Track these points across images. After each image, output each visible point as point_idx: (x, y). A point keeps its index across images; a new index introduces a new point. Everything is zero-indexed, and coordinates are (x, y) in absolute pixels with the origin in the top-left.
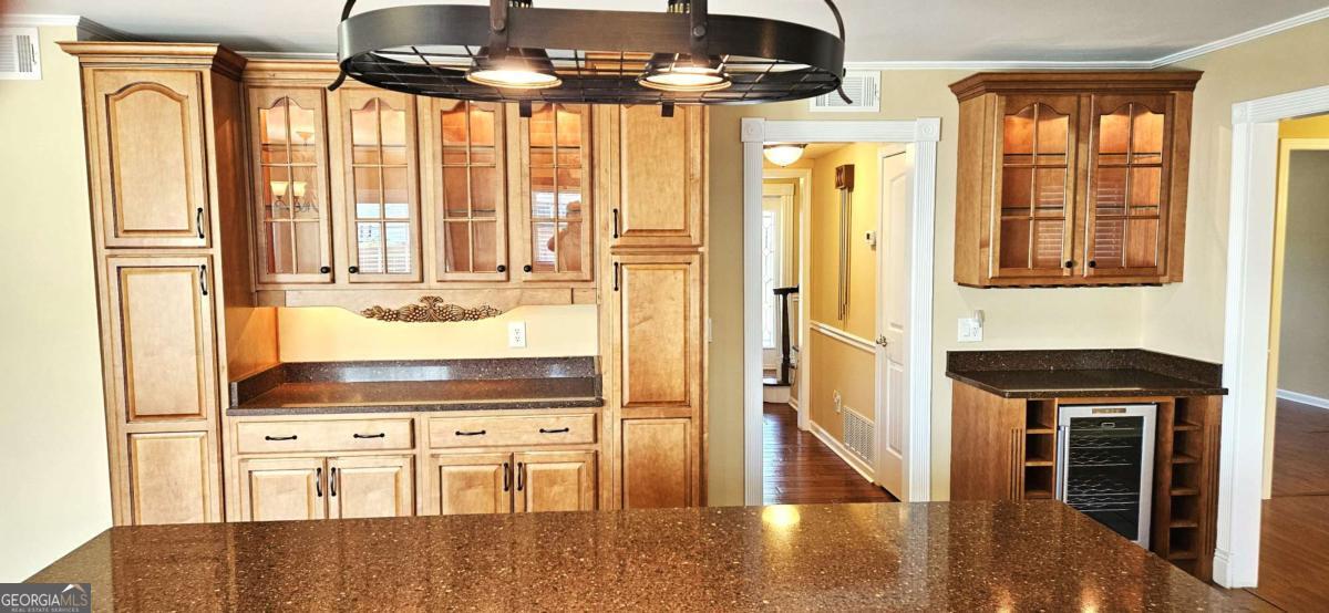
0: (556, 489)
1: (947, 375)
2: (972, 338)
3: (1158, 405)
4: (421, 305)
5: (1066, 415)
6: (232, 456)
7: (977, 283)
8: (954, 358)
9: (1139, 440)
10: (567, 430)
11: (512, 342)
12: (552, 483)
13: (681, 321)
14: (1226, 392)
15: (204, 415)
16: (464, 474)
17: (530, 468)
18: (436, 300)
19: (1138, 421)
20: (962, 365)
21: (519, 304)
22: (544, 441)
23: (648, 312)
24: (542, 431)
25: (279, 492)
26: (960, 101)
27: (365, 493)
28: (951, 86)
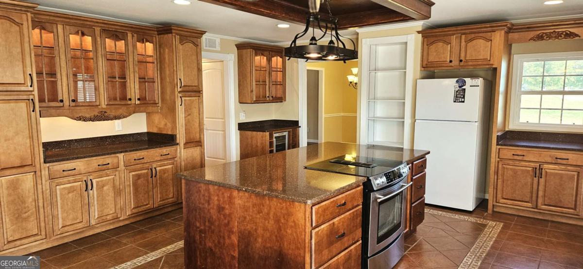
0: (166, 175)
1: (238, 130)
2: (244, 119)
3: (289, 131)
4: (99, 114)
5: (275, 135)
6: (46, 181)
7: (250, 102)
8: (239, 124)
9: (285, 143)
10: (169, 154)
11: (117, 129)
12: (165, 173)
13: (198, 115)
14: (300, 127)
15: (34, 165)
16: (137, 174)
17: (158, 169)
18: (105, 112)
19: (285, 136)
20: (242, 127)
21: (134, 113)
22: (162, 159)
23: (190, 113)
24: (161, 155)
25: (69, 193)
26: (237, 50)
27: (103, 187)
28: (236, 45)
